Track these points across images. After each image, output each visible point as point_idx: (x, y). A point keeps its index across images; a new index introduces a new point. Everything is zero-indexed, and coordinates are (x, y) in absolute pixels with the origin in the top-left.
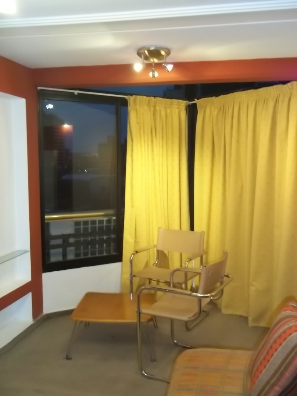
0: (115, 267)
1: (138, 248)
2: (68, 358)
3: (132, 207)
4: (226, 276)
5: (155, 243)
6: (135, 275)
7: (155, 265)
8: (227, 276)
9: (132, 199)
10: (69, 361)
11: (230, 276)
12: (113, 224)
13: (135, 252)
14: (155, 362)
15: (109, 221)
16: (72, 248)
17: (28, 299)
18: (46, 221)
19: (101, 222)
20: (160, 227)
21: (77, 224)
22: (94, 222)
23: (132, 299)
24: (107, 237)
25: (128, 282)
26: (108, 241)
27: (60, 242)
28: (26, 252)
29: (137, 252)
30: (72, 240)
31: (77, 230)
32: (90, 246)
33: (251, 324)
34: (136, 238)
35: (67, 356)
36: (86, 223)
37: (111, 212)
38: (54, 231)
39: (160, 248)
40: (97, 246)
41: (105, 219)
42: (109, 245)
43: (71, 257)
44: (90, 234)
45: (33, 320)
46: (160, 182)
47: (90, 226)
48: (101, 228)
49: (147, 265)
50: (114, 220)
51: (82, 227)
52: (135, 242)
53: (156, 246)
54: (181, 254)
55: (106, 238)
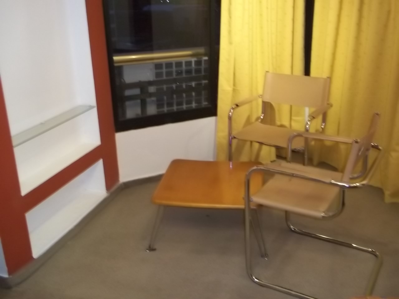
0: (207, 122)
1: (238, 100)
2: (151, 249)
3: (231, 43)
4: (373, 147)
5: (260, 92)
6: (235, 137)
7: (260, 121)
8: (376, 147)
9: (230, 32)
10: (152, 253)
11: (380, 148)
12: (203, 66)
13: (235, 106)
14: (266, 257)
15: (198, 63)
16: (154, 99)
17: (98, 168)
18: (116, 65)
19: (189, 63)
20: (267, 70)
21: (158, 66)
22: (179, 64)
23: (231, 166)
24: (196, 82)
25: (225, 142)
26: (198, 89)
27: (137, 91)
28: (91, 107)
29: (237, 105)
30: (152, 89)
31: (158, 75)
32: (175, 96)
33: (388, 199)
34: (234, 85)
35: (150, 247)
36: (169, 65)
37: (201, 50)
38: (129, 77)
39: (267, 99)
40: (184, 95)
41: (193, 60)
42: (199, 94)
43: (152, 110)
44: (175, 81)
45: (107, 192)
46: (267, 8)
47: (174, 69)
48: (189, 72)
49: (248, 122)
50: (205, 60)
51: (164, 70)
52: (234, 90)
53: (261, 95)
54: (291, 107)
55: (195, 85)
